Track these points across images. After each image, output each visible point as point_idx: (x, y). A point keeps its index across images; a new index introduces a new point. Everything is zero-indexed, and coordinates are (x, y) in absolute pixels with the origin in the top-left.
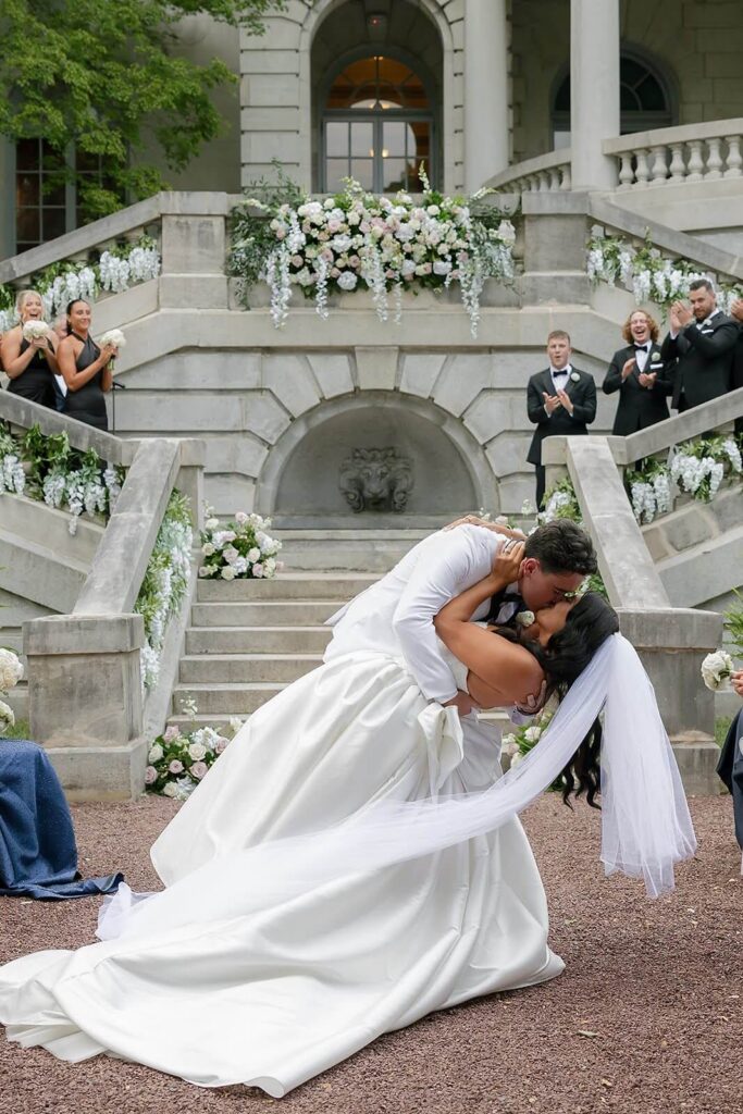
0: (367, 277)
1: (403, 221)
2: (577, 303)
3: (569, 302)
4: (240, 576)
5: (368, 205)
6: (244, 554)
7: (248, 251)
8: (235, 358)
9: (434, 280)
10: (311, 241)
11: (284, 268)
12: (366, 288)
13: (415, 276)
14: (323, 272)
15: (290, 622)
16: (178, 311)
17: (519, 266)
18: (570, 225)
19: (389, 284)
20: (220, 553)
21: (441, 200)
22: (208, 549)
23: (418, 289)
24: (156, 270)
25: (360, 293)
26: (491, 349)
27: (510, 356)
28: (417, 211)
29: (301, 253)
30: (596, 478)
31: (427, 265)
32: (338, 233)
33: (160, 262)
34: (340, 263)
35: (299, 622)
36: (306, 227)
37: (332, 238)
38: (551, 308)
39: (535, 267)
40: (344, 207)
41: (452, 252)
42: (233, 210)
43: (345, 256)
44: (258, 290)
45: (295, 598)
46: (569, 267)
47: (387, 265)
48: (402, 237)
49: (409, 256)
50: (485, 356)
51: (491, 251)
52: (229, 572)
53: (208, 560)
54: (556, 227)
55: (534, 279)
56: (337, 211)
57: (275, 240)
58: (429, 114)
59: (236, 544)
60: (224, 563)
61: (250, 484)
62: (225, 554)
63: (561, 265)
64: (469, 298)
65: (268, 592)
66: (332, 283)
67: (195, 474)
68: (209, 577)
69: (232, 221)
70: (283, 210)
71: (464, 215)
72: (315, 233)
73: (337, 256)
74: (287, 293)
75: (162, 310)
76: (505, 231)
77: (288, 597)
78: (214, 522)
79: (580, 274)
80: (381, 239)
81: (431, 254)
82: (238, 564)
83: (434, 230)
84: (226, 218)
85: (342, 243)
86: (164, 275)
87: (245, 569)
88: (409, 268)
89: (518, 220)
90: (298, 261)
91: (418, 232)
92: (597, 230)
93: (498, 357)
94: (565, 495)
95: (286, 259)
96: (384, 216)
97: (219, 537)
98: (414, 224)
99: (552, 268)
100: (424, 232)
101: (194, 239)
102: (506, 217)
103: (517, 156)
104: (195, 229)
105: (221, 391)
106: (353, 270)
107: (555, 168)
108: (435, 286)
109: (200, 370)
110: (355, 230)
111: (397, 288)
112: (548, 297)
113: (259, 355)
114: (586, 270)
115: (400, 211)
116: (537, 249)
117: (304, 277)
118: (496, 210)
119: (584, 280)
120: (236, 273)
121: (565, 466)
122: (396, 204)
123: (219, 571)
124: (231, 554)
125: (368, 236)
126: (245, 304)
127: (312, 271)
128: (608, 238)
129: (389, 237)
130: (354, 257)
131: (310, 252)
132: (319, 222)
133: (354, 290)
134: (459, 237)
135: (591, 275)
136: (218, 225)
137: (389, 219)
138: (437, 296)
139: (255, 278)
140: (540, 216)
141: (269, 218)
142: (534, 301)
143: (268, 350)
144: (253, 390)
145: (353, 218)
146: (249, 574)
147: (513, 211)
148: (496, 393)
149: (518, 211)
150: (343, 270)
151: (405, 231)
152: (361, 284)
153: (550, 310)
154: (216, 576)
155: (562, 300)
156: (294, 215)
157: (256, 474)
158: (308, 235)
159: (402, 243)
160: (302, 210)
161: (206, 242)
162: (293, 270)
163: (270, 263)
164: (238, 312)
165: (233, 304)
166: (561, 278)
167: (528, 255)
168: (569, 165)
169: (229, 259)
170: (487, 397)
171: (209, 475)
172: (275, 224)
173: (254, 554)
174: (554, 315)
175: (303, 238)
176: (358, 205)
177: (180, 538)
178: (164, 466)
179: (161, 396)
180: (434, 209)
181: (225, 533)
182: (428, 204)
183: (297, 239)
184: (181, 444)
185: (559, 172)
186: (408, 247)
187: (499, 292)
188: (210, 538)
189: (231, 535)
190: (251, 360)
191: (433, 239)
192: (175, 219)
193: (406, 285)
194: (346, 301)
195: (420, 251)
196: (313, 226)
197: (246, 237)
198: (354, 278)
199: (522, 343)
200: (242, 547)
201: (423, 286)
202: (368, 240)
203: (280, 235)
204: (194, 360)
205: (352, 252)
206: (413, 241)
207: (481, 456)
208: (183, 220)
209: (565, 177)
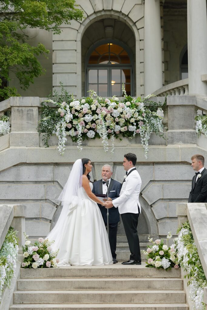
0: (100, 132)
1: (115, 108)
2: (191, 143)
3: (188, 143)
4: (40, 267)
5: (100, 102)
6: (42, 256)
7: (48, 122)
8: (42, 168)
9: (128, 134)
10: (75, 117)
11: (64, 129)
12: (100, 137)
13: (120, 132)
14: (80, 131)
15: (62, 289)
16: (18, 148)
17: (166, 128)
18: (187, 110)
19: (109, 136)
20: (31, 256)
21: (131, 99)
22: (26, 254)
23: (122, 138)
24: (9, 130)
25: (97, 139)
26: (154, 163)
27: (162, 167)
28: (121, 104)
29: (71, 122)
30: (201, 223)
31: (126, 127)
32: (87, 114)
33: (10, 127)
34: (88, 127)
35: (66, 289)
36: (73, 111)
37: (84, 116)
38: (180, 145)
39: (173, 128)
40: (90, 103)
41: (136, 121)
42: (42, 104)
43: (90, 123)
44: (52, 138)
45: (65, 277)
46: (187, 128)
47: (108, 127)
48: (115, 116)
49: (117, 123)
50: (151, 167)
51: (154, 121)
52: (35, 265)
53: (26, 259)
54: (181, 111)
55: (172, 133)
56: (87, 105)
57: (60, 117)
58: (131, 66)
59: (38, 252)
60: (33, 261)
61: (48, 223)
62: (34, 257)
63: (183, 127)
64: (144, 141)
65: (52, 274)
66: (84, 135)
67: (20, 223)
68: (26, 267)
69: (43, 110)
70: (63, 104)
71: (141, 106)
72: (77, 114)
73: (86, 123)
74: (65, 140)
75: (11, 147)
76: (160, 113)
77: (61, 277)
78: (28, 242)
79: (192, 131)
80: (106, 116)
81: (127, 122)
82: (39, 261)
83: (129, 112)
84: (39, 108)
85: (88, 118)
86: (11, 132)
87: (42, 264)
88: (118, 128)
89: (165, 108)
90: (70, 126)
91: (122, 113)
92: (199, 112)
93: (157, 167)
94: (186, 230)
95: (64, 125)
96: (107, 106)
97: (31, 249)
98: (120, 110)
99: (180, 128)
100: (124, 113)
101: (25, 117)
102: (160, 106)
103: (166, 82)
104: (25, 113)
105: (36, 182)
106: (93, 129)
107: (182, 87)
108: (129, 136)
109: (27, 173)
110: (94, 113)
111: (113, 137)
112: (179, 140)
113: (52, 166)
114: (195, 129)
115: (113, 104)
116: (173, 120)
117: (72, 133)
118: (155, 104)
119: (194, 133)
120: (43, 131)
121: (186, 216)
122: (112, 101)
123: (31, 265)
124: (36, 257)
125: (100, 115)
126: (47, 144)
127: (76, 130)
128: (204, 115)
129: (109, 115)
130: (94, 124)
131: (75, 122)
132: (79, 109)
133: (94, 138)
134: (139, 115)
135: (197, 131)
136: (35, 111)
137: (109, 108)
138: (130, 141)
139: (51, 133)
140: (174, 106)
141: (57, 107)
142: (172, 142)
143: (57, 164)
144: (50, 182)
145: (94, 107)
146: (44, 266)
147: (163, 104)
148: (156, 182)
149: (165, 104)
150: (89, 129)
151: (116, 113)
152: (97, 136)
153: (180, 146)
154: (30, 267)
155: (184, 142)
156: (68, 106)
157: (51, 218)
158: (74, 115)
159: (114, 118)
160: (71, 104)
161: (30, 118)
162: (67, 129)
163: (57, 127)
164: (43, 148)
165: (41, 145)
166: (184, 132)
167: (169, 122)
168: (187, 85)
169: (40, 125)
170: (152, 184)
171: (27, 219)
172: (60, 110)
173: (47, 257)
174: (181, 149)
175: (72, 116)
176: (95, 102)
177: (11, 250)
178: (5, 217)
179: (10, 184)
180: (128, 103)
181: (34, 247)
182: (126, 101)
183: (69, 117)
184: (14, 207)
185: (184, 89)
186: (117, 120)
187: (157, 139)
188: (27, 249)
189: (36, 248)
190: (49, 168)
191: (128, 116)
192: (17, 108)
193: (116, 136)
194: (91, 143)
195: (122, 121)
196: (76, 111)
197: (47, 116)
198: (94, 133)
199: (167, 161)
200: (41, 253)
201: (124, 136)
202: (100, 117)
203: (62, 114)
204: (24, 169)
205: (93, 122)
206: (119, 117)
207: (150, 210)
208: (20, 108)
209: (186, 91)
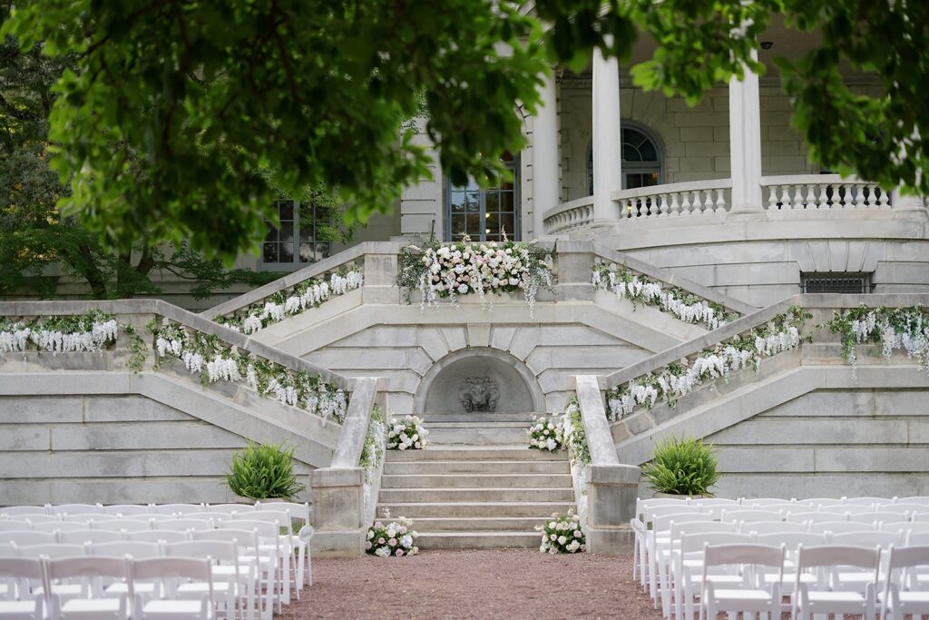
0: (474, 286)
1: (492, 257)
2: (586, 299)
3: (582, 299)
4: (408, 448)
5: (473, 248)
6: (410, 437)
7: (410, 272)
8: (403, 330)
9: (509, 288)
10: (443, 268)
11: (430, 282)
12: (474, 292)
13: (499, 286)
14: (451, 285)
15: (434, 472)
16: (373, 305)
17: (555, 280)
18: (583, 258)
19: (485, 290)
20: (398, 436)
21: (513, 245)
22: (392, 434)
23: (501, 292)
24: (360, 283)
25: (470, 294)
26: (540, 325)
27: (550, 329)
28: (500, 252)
29: (439, 274)
30: (589, 398)
31: (506, 280)
32: (458, 264)
33: (363, 278)
34: (459, 279)
35: (439, 472)
36: (441, 261)
37: (455, 267)
38: (572, 302)
39: (564, 281)
40: (462, 250)
41: (521, 273)
42: (402, 249)
43: (461, 276)
44: (415, 293)
45: (436, 460)
46: (581, 280)
47: (484, 280)
48: (492, 266)
49: (496, 276)
50: (537, 328)
51: (541, 272)
52: (402, 446)
53: (392, 440)
54: (575, 259)
55: (563, 287)
56: (458, 252)
57: (424, 268)
59: (406, 432)
60: (400, 442)
61: (411, 397)
62: (401, 437)
63: (576, 280)
64: (528, 297)
65: (422, 456)
66: (456, 289)
67: (384, 398)
68: (392, 449)
69: (401, 258)
70: (429, 251)
71: (525, 253)
72: (446, 264)
73: (457, 276)
74: (434, 295)
75: (365, 305)
76: (548, 262)
77: (432, 459)
78: (394, 421)
79: (588, 284)
80: (481, 266)
81: (508, 274)
82: (407, 442)
83: (510, 262)
84: (398, 255)
85: (460, 269)
86: (365, 286)
87: (410, 445)
88: (496, 282)
89: (554, 254)
90: (437, 278)
91: (501, 263)
92: (597, 261)
93: (544, 329)
94: (574, 406)
95: (431, 278)
96: (483, 254)
97: (398, 428)
98: (499, 259)
99: (572, 281)
100: (504, 263)
101: (382, 267)
102: (549, 253)
104: (382, 262)
105: (395, 348)
106: (466, 283)
108: (510, 291)
109: (384, 336)
110: (467, 262)
111: (490, 292)
112: (571, 296)
113: (416, 328)
114: (591, 282)
115: (491, 252)
116: (565, 271)
117: (440, 287)
118: (542, 251)
119: (589, 287)
120: (404, 285)
121: (575, 391)
122: (489, 248)
123: (398, 446)
124: (404, 437)
125: (474, 265)
126: (409, 301)
127: (444, 283)
128: (603, 264)
129: (485, 265)
130: (466, 276)
131: (443, 274)
132: (448, 258)
133: (467, 293)
134: (522, 265)
135: (594, 284)
136: (394, 259)
137: (485, 256)
138: (511, 296)
139: (414, 287)
140: (566, 253)
141: (422, 255)
142: (563, 299)
143: (421, 326)
144: (413, 347)
145: (466, 256)
146: (413, 447)
147: (551, 250)
148: (543, 348)
149: (555, 250)
150: (461, 283)
151: (494, 263)
152: (470, 290)
153: (572, 304)
154: (396, 448)
155: (578, 298)
156: (435, 254)
157: (414, 392)
158: (442, 265)
159: (492, 269)
160: (439, 252)
161: (387, 268)
162: (434, 283)
163: (422, 279)
164: (404, 306)
165: (402, 301)
166: (577, 286)
167: (560, 274)
169: (400, 276)
170: (538, 350)
171: (390, 393)
172: (424, 259)
173: (415, 437)
174: (574, 306)
175: (439, 267)
176: (468, 248)
177: (378, 429)
178: (369, 392)
179: (364, 350)
180: (509, 251)
181: (400, 426)
182: (506, 248)
183: (436, 267)
184: (378, 380)
186: (495, 271)
187: (545, 294)
188: (392, 428)
189: (403, 427)
190: (412, 331)
191: (508, 267)
192: (371, 256)
193: (494, 290)
194: (463, 299)
195: (501, 273)
196: (445, 260)
197: (408, 265)
198: (467, 287)
199: (557, 321)
200: (410, 433)
201: (503, 291)
202: (474, 267)
203: (427, 264)
204: (381, 331)
205: (465, 273)
206: (498, 268)
207: (535, 382)
208: (375, 256)
